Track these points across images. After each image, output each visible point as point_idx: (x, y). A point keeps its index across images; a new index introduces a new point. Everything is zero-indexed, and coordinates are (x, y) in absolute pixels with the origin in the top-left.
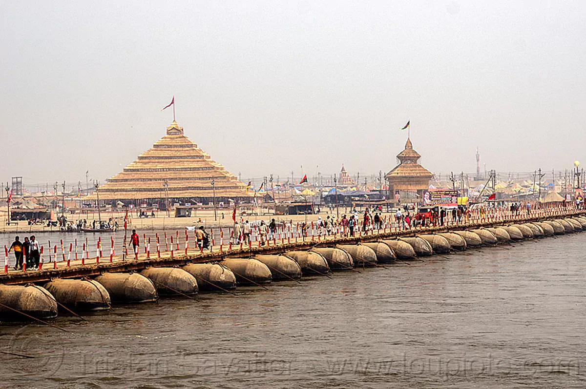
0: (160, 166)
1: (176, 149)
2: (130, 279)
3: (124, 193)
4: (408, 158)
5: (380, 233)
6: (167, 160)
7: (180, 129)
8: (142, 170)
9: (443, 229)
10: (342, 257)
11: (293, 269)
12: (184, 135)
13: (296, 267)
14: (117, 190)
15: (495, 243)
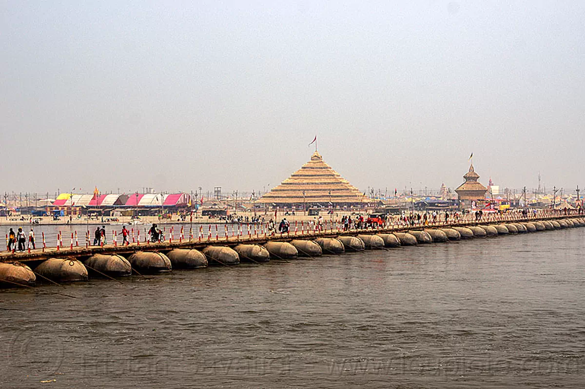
0: (305, 181)
1: (317, 170)
2: (189, 253)
3: (281, 199)
4: (471, 178)
5: (394, 228)
6: (311, 177)
7: (319, 156)
8: (293, 184)
9: (448, 225)
10: (357, 243)
11: (315, 249)
12: (322, 161)
13: (319, 248)
14: (276, 197)
15: (485, 236)
